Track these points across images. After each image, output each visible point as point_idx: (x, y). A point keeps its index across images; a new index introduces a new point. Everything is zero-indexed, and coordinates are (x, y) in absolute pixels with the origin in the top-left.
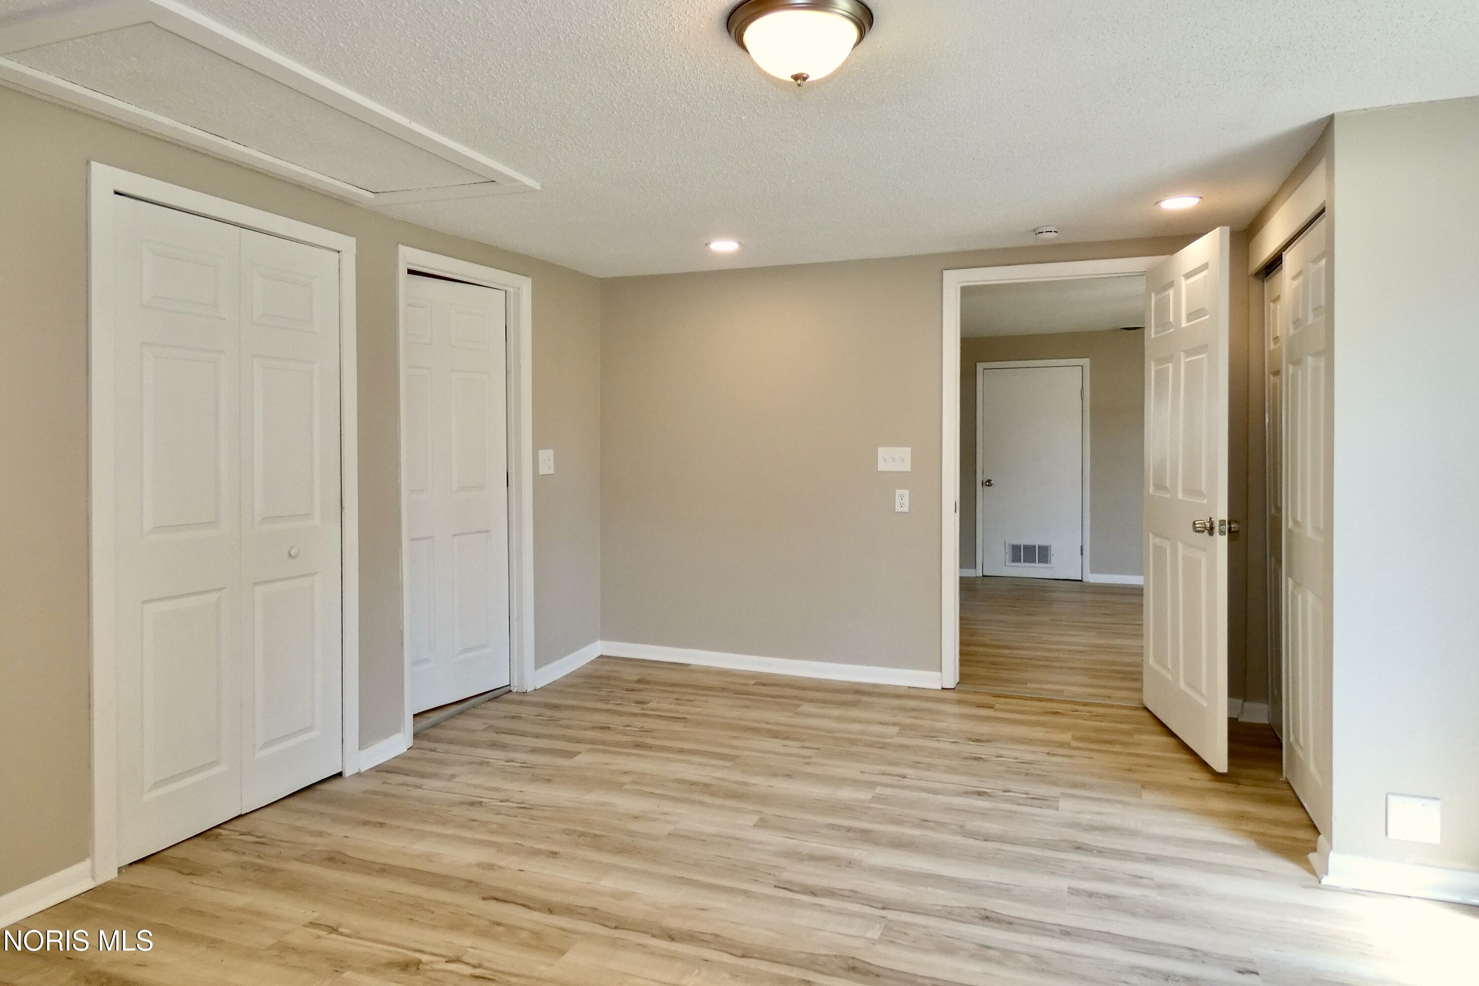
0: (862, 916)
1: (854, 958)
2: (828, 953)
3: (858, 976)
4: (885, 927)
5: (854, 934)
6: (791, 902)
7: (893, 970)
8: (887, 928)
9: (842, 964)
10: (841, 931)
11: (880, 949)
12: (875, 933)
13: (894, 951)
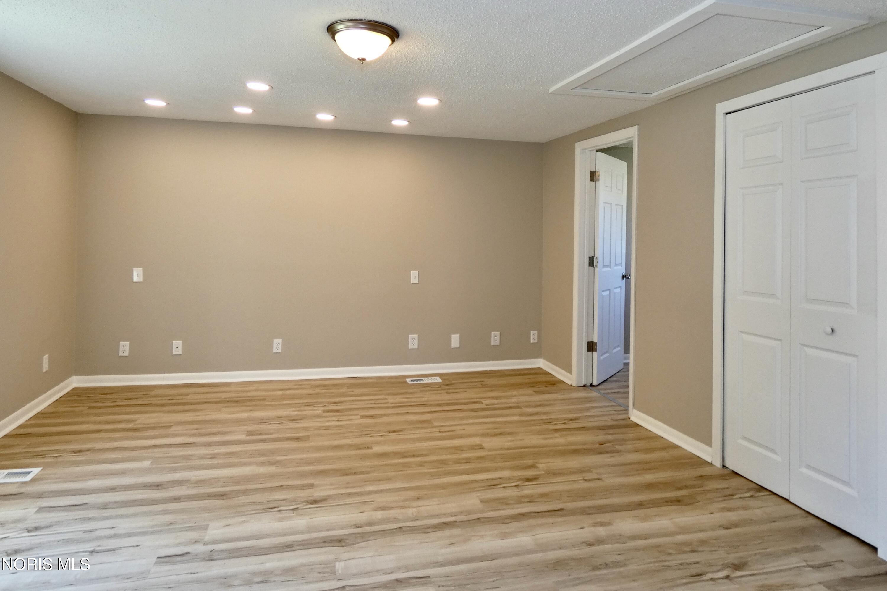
0: (354, 576)
1: (343, 546)
2: (359, 544)
3: (335, 538)
4: (335, 572)
5: (352, 561)
6: (408, 569)
7: (318, 547)
8: (333, 572)
9: (347, 541)
10: (360, 560)
11: (331, 557)
12: (339, 566)
13: (323, 558)
